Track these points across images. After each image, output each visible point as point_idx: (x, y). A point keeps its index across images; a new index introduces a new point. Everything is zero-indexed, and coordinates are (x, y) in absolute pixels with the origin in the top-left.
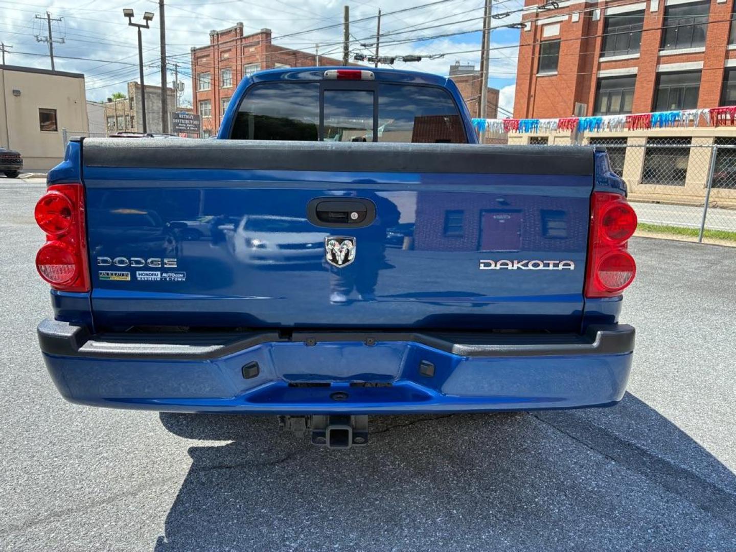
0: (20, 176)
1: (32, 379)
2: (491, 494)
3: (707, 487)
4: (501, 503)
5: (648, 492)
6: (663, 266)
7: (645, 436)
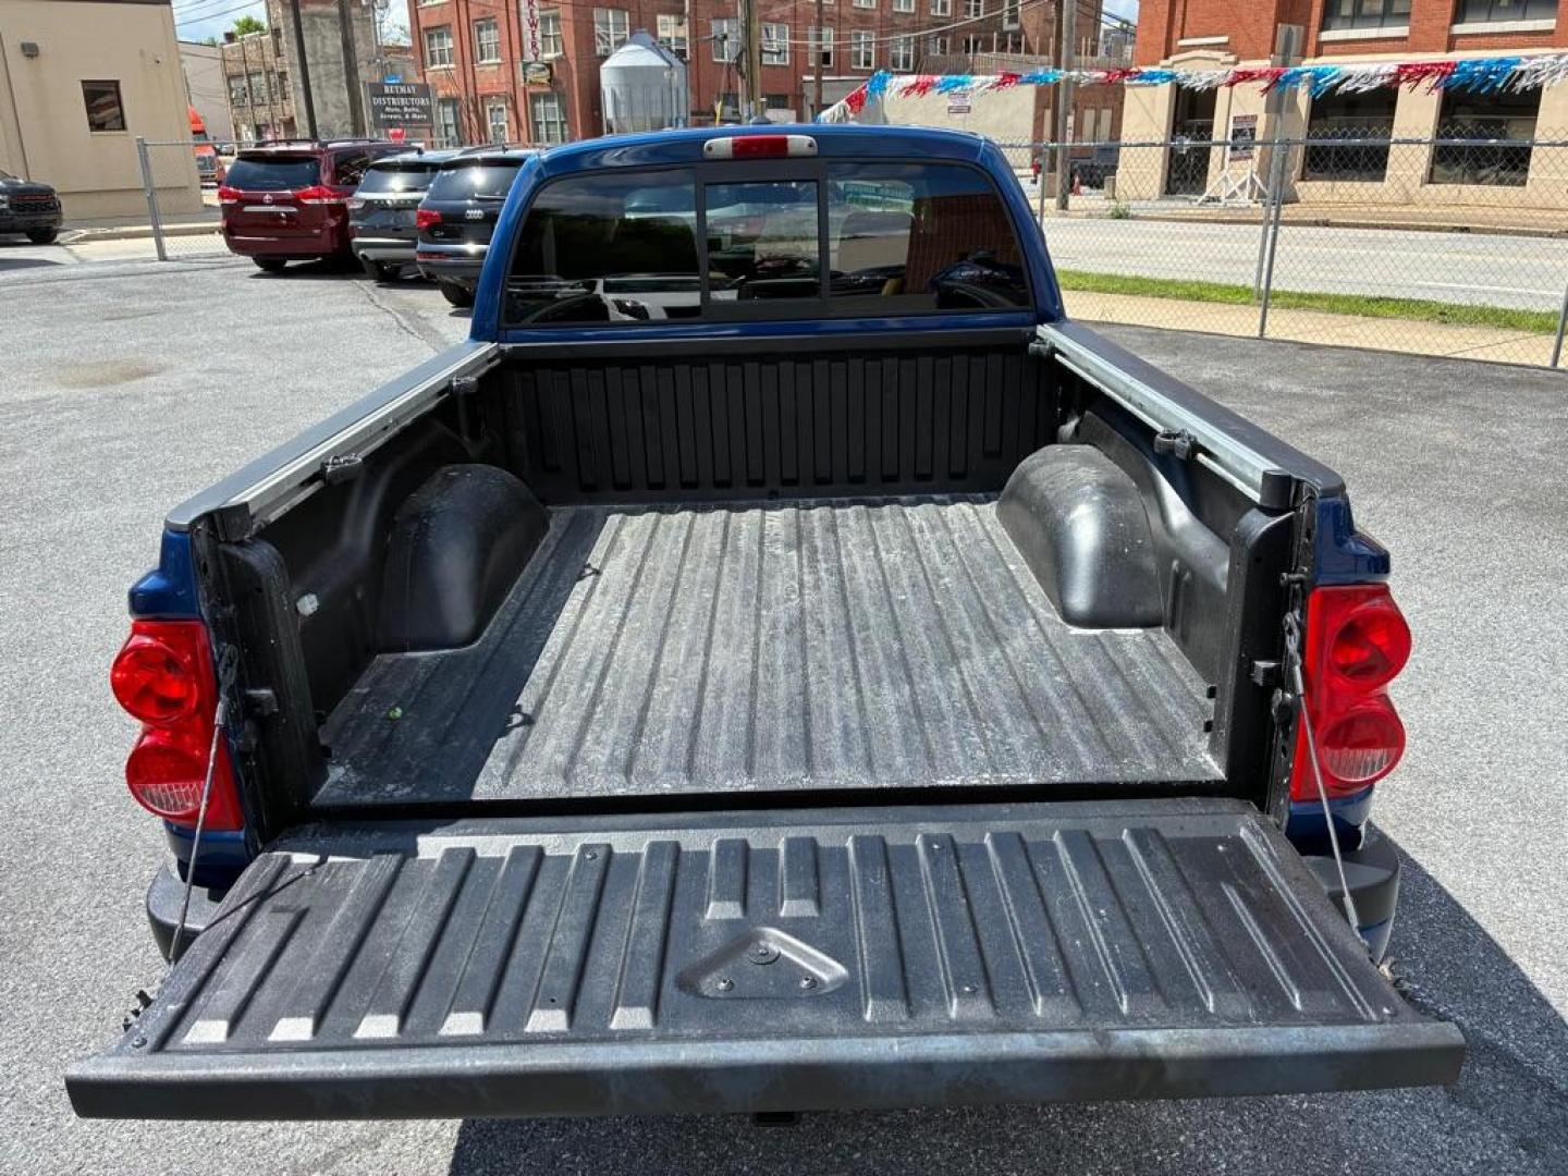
0: (59, 237)
1: (144, 842)
2: (1088, 1128)
3: (1536, 1089)
4: (1110, 1149)
5: (1413, 1107)
6: (1468, 447)
7: (1412, 953)
